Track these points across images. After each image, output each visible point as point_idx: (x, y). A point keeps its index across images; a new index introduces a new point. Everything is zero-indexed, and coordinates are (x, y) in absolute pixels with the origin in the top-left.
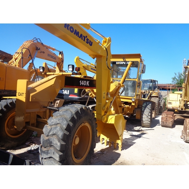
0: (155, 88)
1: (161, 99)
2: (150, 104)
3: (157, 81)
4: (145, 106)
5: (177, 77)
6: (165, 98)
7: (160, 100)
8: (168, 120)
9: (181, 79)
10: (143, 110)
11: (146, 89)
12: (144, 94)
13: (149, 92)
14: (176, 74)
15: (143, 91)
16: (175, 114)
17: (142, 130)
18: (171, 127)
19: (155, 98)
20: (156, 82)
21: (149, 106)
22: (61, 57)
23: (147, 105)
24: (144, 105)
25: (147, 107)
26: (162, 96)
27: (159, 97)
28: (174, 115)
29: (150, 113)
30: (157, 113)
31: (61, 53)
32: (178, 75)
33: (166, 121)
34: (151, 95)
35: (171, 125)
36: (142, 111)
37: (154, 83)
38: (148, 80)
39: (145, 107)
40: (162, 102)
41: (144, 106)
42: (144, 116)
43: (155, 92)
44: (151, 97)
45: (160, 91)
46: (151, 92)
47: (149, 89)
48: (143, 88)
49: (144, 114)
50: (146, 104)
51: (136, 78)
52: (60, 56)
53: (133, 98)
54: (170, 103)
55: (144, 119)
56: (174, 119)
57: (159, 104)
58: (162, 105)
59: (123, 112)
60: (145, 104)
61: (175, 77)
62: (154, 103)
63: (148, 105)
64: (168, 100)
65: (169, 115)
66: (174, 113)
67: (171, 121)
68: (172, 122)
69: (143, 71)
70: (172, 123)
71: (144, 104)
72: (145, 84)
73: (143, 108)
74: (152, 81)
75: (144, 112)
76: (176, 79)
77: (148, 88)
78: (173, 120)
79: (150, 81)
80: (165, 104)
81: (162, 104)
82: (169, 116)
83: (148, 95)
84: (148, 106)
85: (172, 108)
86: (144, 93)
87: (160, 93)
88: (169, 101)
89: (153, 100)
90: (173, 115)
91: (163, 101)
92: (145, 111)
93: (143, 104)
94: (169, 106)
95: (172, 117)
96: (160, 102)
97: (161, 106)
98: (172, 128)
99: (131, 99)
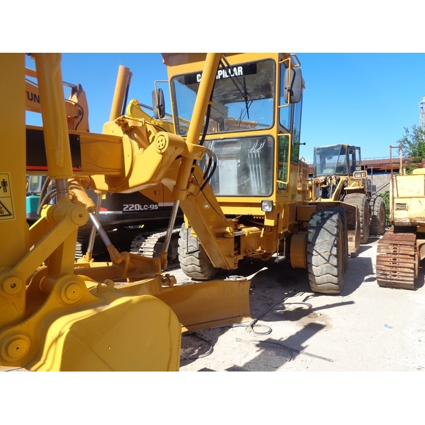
0: (353, 169)
1: (374, 196)
2: (335, 217)
3: (359, 148)
4: (318, 223)
5: (410, 139)
6: (383, 192)
7: (369, 201)
8: (401, 265)
9: (420, 144)
10: (310, 237)
11: (330, 171)
12: (324, 186)
13: (339, 180)
14: (407, 131)
15: (322, 179)
16: (420, 241)
17: (310, 311)
18: (413, 287)
19: (355, 194)
20: (357, 151)
21: (331, 224)
22: (76, 101)
23: (324, 221)
24: (313, 223)
25: (325, 226)
26: (374, 188)
27: (367, 191)
28: (418, 245)
29: (335, 249)
30: (362, 238)
31: (76, 90)
32: (411, 132)
33: (394, 269)
34: (344, 186)
35: (410, 280)
36: (309, 243)
37: (351, 156)
38: (333, 148)
39: (319, 227)
40: (376, 204)
41: (315, 225)
42: (316, 259)
43: (354, 177)
44: (343, 192)
45: (369, 177)
46: (343, 178)
47: (337, 171)
48: (322, 171)
49: (314, 253)
50: (319, 218)
51: (271, 124)
52: (74, 99)
53: (265, 201)
54: (402, 206)
55: (316, 270)
56: (419, 258)
57: (368, 210)
58: (376, 213)
59: (239, 253)
60: (317, 218)
61: (407, 139)
62: (353, 209)
63: (328, 218)
64: (395, 195)
65: (402, 248)
66: (417, 238)
67: (412, 266)
68: (414, 269)
69: (292, 94)
70: (415, 273)
71: (315, 216)
72: (327, 161)
73: (311, 231)
74: (344, 150)
75: (314, 245)
76: (409, 143)
77: (333, 168)
78: (417, 262)
79: (339, 149)
80: (385, 211)
81: (376, 209)
82: (402, 250)
83: (334, 187)
84: (329, 222)
85: (408, 221)
86: (325, 183)
87: (369, 180)
88: (397, 201)
89: (349, 200)
90: (415, 244)
91: (379, 201)
92: (318, 241)
93: (312, 218)
94: (401, 216)
95: (413, 253)
96: (371, 203)
97: (374, 216)
98: (415, 290)
99: (259, 205)
